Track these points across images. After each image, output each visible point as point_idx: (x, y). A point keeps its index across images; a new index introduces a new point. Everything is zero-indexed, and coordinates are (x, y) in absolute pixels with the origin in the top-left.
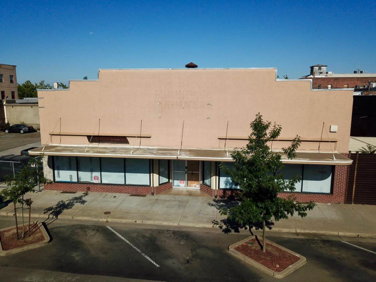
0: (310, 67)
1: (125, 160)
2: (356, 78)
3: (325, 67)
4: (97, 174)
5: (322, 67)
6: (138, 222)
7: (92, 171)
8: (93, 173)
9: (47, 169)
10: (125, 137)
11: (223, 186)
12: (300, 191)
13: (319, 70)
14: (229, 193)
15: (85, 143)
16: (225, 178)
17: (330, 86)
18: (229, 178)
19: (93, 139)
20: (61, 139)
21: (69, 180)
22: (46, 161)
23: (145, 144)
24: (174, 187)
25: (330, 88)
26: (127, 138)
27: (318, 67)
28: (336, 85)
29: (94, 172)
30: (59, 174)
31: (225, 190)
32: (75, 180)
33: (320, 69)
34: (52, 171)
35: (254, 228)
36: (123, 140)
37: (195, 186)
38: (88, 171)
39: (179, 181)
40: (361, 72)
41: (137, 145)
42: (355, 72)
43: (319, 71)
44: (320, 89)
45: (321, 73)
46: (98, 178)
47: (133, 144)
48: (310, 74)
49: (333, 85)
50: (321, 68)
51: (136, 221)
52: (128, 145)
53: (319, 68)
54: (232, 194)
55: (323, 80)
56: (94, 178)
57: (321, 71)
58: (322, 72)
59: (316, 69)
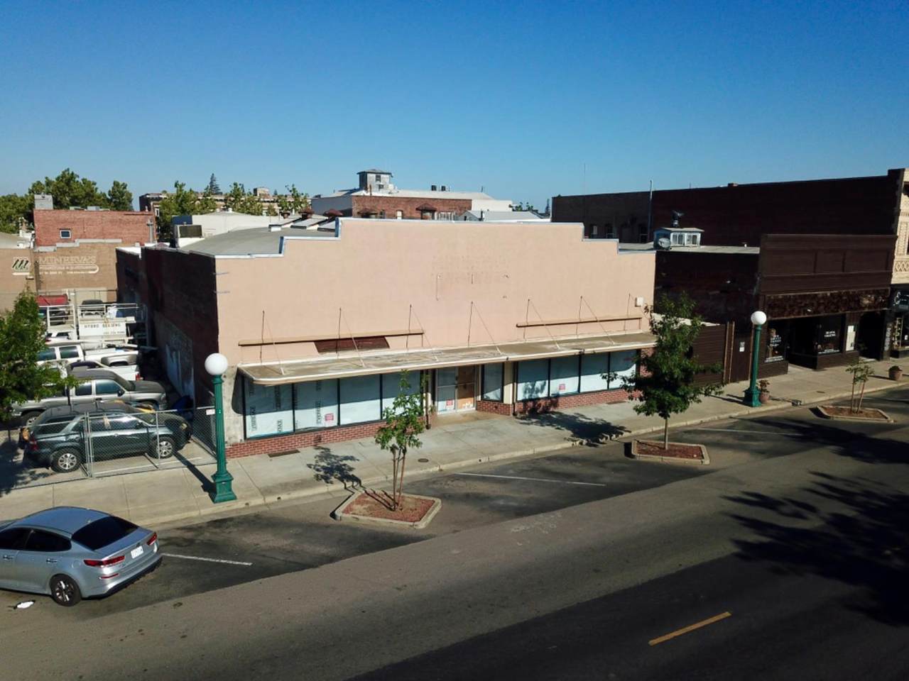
0: (358, 174)
1: (381, 377)
2: (441, 199)
3: (388, 176)
4: (332, 409)
5: (382, 176)
6: (484, 460)
7: (318, 405)
8: (321, 408)
9: (229, 416)
10: (383, 337)
11: (520, 397)
12: (606, 388)
13: (377, 180)
14: (531, 404)
15: (311, 356)
16: (523, 384)
17: (399, 214)
18: (528, 383)
19: (324, 345)
20: (261, 352)
21: (275, 431)
22: (229, 400)
23: (415, 347)
24: (438, 414)
25: (400, 218)
26: (386, 338)
27: (374, 175)
28: (411, 213)
29: (323, 406)
30: (254, 423)
31: (525, 401)
32: (288, 428)
33: (378, 178)
34: (241, 417)
35: (614, 436)
36: (379, 341)
37: (468, 407)
38: (313, 407)
39: (445, 402)
40: (443, 189)
41: (403, 349)
42: (434, 188)
43: (378, 183)
44: (384, 218)
45: (381, 187)
46: (333, 416)
47: (397, 348)
48: (358, 187)
49: (405, 212)
50: (380, 177)
51: (480, 460)
52: (387, 349)
53: (377, 176)
54: (534, 405)
55: (388, 202)
56: (326, 417)
57: (381, 184)
58: (383, 186)
59: (371, 177)
